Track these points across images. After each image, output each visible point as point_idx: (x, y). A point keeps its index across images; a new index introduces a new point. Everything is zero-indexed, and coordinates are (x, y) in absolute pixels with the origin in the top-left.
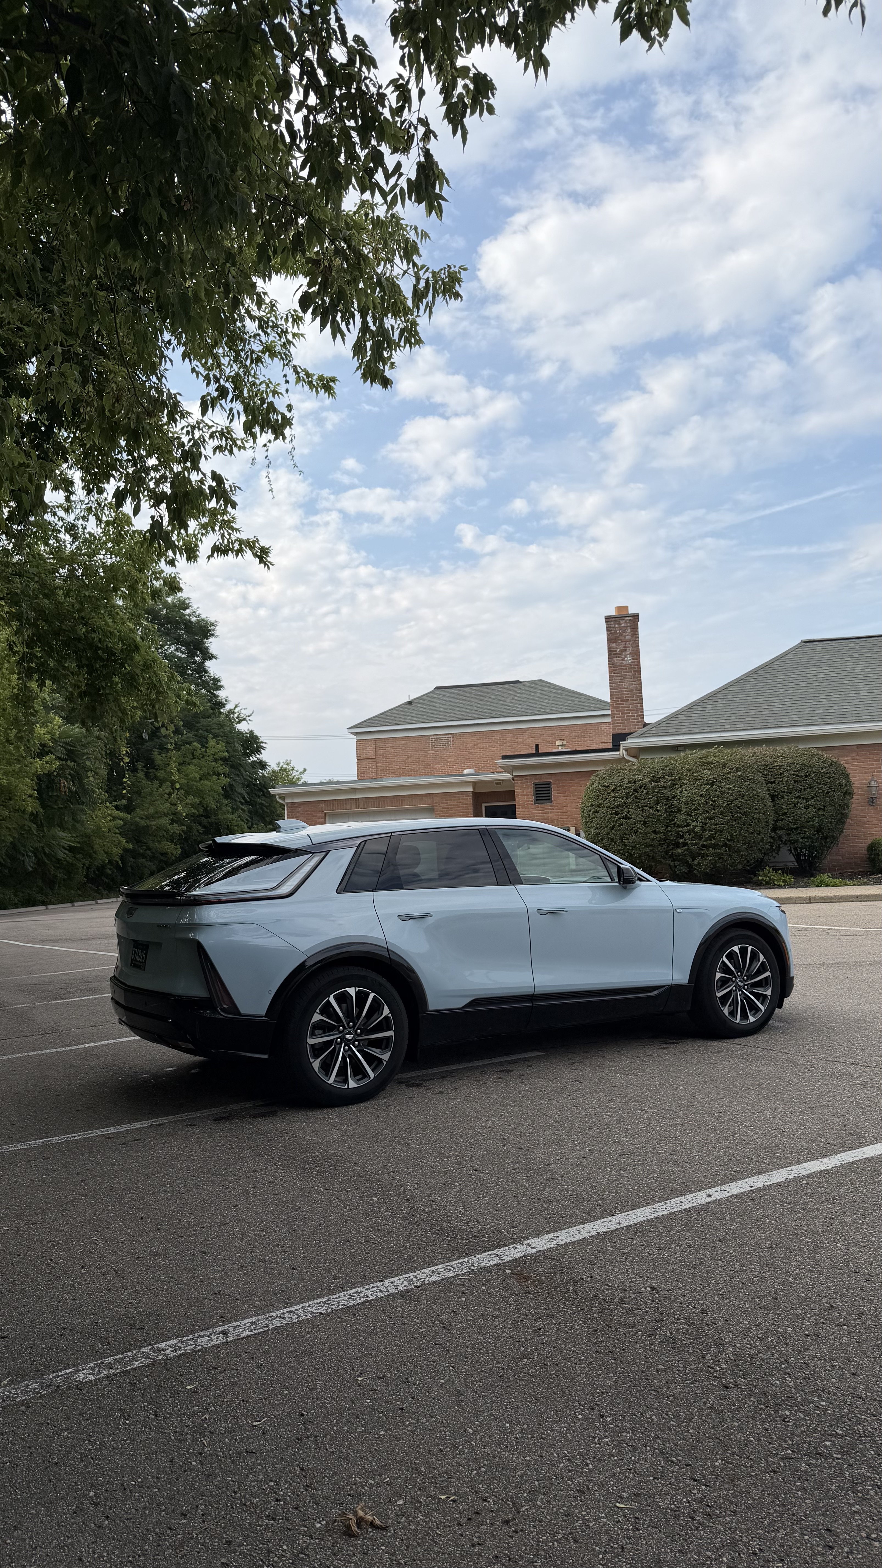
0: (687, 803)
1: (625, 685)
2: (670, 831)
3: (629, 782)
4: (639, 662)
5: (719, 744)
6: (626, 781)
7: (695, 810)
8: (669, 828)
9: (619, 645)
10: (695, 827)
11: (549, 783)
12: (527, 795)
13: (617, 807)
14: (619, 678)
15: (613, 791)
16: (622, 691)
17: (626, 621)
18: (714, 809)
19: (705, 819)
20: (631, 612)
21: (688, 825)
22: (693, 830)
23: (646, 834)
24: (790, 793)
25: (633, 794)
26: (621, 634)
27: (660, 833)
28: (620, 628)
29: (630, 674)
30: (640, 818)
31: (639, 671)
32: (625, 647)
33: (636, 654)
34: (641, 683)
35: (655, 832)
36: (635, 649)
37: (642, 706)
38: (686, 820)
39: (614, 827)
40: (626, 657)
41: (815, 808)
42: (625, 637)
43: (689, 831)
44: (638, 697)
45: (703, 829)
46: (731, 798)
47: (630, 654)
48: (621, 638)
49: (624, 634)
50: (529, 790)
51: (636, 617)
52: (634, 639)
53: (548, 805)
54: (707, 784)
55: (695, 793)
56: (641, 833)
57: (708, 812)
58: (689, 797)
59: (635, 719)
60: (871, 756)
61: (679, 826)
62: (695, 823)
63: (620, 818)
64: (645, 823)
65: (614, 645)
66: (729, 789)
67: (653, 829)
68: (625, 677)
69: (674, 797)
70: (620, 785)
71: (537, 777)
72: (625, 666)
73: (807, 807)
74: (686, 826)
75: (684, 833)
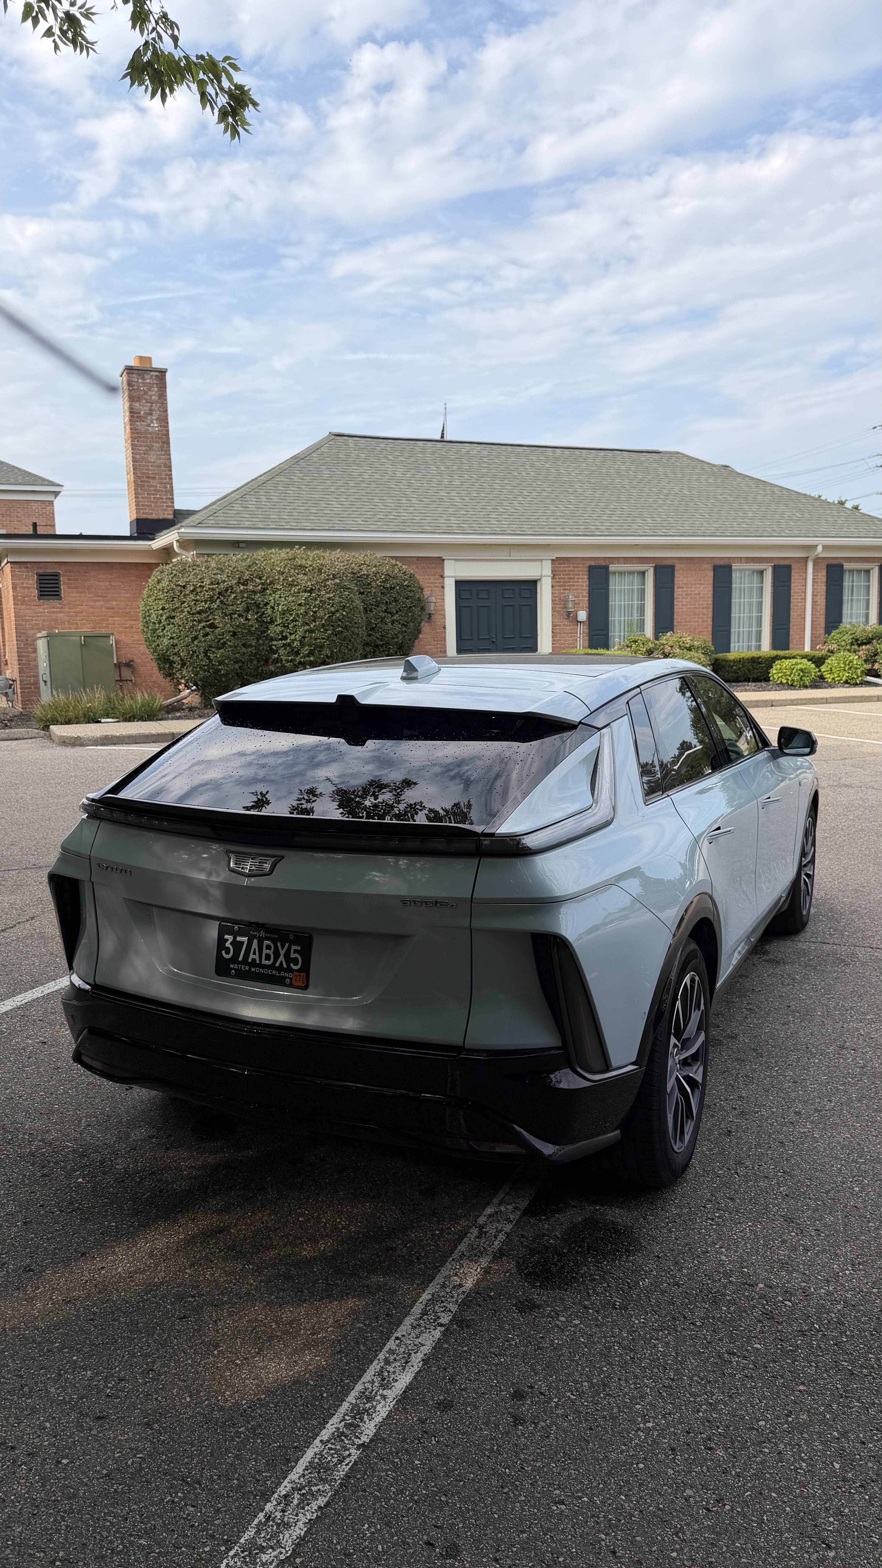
0: (283, 613)
1: (152, 457)
2: (263, 645)
3: (212, 583)
4: (168, 431)
5: (301, 544)
6: (207, 581)
7: (293, 621)
8: (261, 642)
9: (143, 406)
10: (293, 641)
11: (57, 575)
12: (28, 588)
13: (199, 613)
14: (144, 448)
15: (192, 591)
16: (148, 466)
17: (152, 376)
18: (315, 622)
19: (305, 632)
20: (155, 365)
21: (285, 638)
22: (289, 645)
23: (235, 647)
24: (378, 606)
25: (218, 598)
26: (145, 393)
27: (251, 646)
28: (145, 384)
29: (158, 445)
30: (228, 627)
31: (168, 443)
32: (151, 410)
33: (164, 420)
34: (170, 459)
35: (244, 645)
36: (163, 414)
37: (172, 487)
38: (282, 632)
39: (196, 638)
40: (152, 422)
41: (400, 623)
42: (151, 396)
43: (284, 645)
44: (166, 475)
45: (302, 645)
46: (333, 609)
47: (156, 420)
48: (146, 397)
49: (150, 393)
50: (31, 582)
51: (162, 373)
52: (161, 401)
53: (56, 603)
54: (305, 591)
55: (293, 602)
56: (230, 646)
57: (307, 624)
58: (286, 605)
59: (164, 502)
60: (429, 570)
61: (272, 639)
62: (293, 637)
63: (204, 627)
64: (234, 634)
65: (137, 404)
66: (329, 599)
67: (243, 641)
68: (150, 448)
69: (267, 604)
70: (200, 586)
71: (41, 565)
72: (151, 433)
73: (393, 622)
74: (281, 639)
75: (278, 649)
